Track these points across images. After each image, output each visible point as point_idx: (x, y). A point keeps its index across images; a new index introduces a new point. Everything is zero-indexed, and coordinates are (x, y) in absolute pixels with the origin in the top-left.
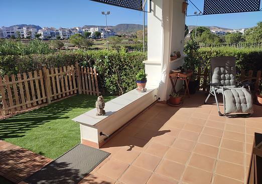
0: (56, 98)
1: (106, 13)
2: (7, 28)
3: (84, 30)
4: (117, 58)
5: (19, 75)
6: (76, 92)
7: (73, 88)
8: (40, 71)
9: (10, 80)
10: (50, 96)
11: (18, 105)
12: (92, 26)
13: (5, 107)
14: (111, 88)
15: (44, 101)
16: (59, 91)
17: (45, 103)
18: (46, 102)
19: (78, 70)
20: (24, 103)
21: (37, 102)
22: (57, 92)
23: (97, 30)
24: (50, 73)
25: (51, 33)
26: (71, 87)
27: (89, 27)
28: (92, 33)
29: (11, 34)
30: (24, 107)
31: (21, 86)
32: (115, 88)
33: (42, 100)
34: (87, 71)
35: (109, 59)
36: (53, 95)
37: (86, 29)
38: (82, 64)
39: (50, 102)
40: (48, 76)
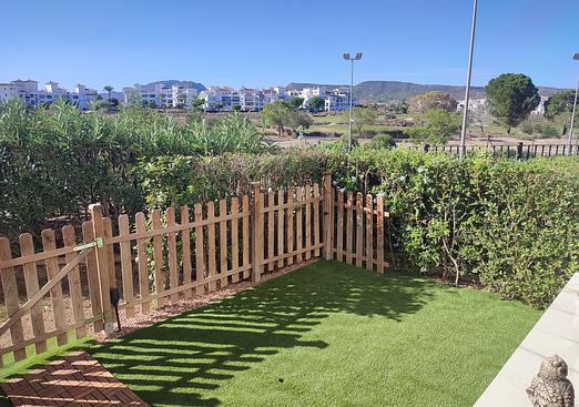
0: (271, 268)
1: (353, 56)
2: (142, 86)
3: (289, 93)
4: (457, 174)
5: (198, 208)
6: (317, 254)
7: (313, 243)
8: (246, 198)
9: (178, 220)
10: (260, 261)
11: (188, 285)
12: (306, 86)
13: (159, 291)
14: (425, 255)
15: (246, 276)
16: (281, 251)
17: (246, 280)
18: (249, 279)
19: (329, 197)
20: (201, 281)
21: (230, 277)
22: (276, 253)
23: (317, 93)
24: (266, 205)
25: (224, 99)
26: (308, 240)
27: (301, 87)
28: (306, 99)
29: (149, 99)
30: (200, 291)
31: (199, 236)
32: (436, 257)
33: (241, 274)
34: (354, 203)
35: (431, 176)
36: (266, 261)
37: (295, 91)
38: (342, 184)
39: (258, 279)
40: (262, 210)
